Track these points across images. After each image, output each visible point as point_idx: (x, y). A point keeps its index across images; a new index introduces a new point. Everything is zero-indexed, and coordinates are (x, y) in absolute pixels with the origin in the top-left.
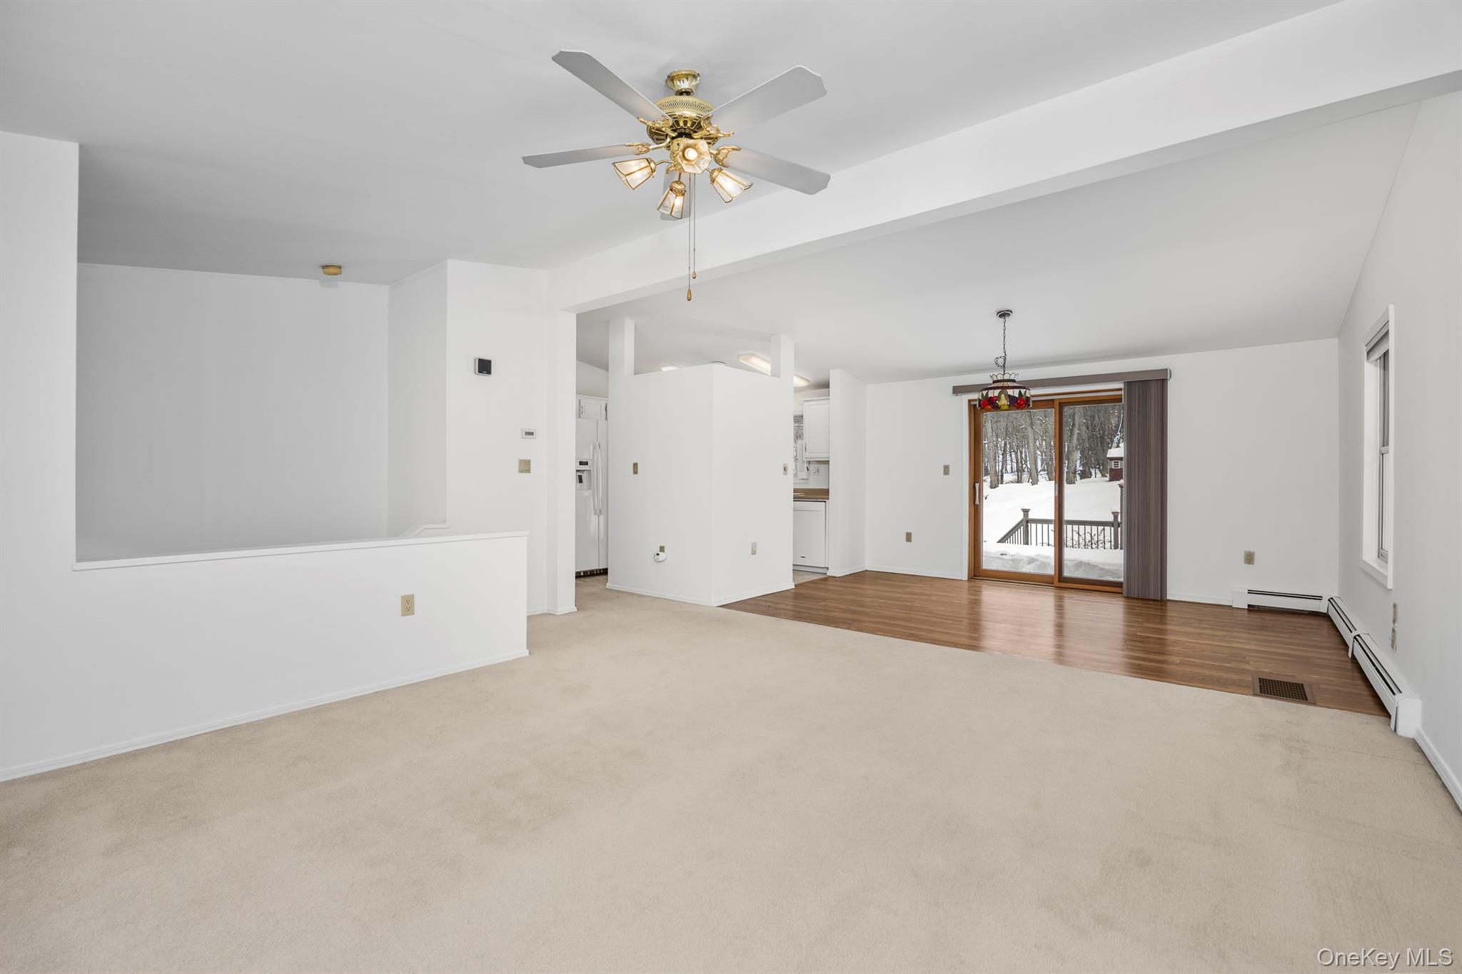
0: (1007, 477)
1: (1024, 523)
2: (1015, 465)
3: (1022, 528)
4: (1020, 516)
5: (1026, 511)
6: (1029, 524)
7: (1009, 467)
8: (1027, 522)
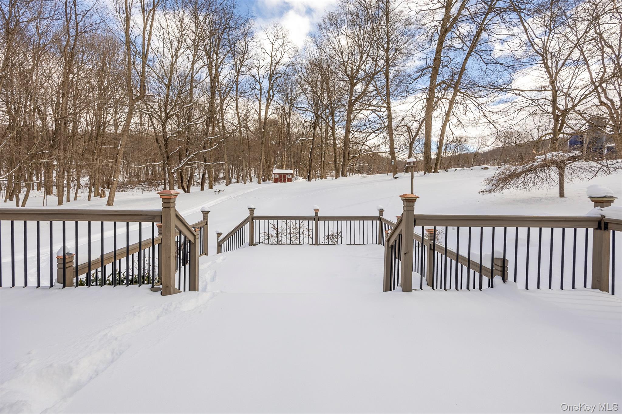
0: (233, 180)
1: (250, 219)
2: (236, 176)
3: (248, 223)
4: (247, 214)
5: (252, 210)
6: (254, 221)
7: (234, 176)
8: (253, 219)
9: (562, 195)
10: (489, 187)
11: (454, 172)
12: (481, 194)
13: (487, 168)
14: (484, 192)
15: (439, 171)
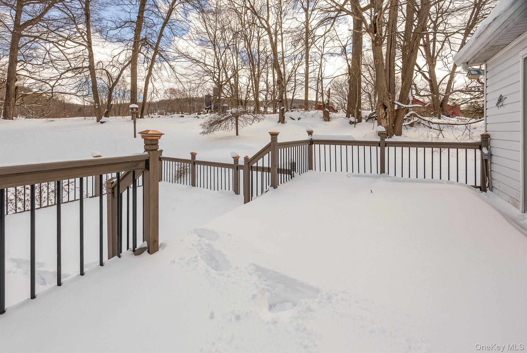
3: (270, 152)
9: (237, 134)
10: (206, 130)
11: (158, 118)
12: (202, 135)
13: (183, 117)
14: (204, 133)
15: (145, 117)
